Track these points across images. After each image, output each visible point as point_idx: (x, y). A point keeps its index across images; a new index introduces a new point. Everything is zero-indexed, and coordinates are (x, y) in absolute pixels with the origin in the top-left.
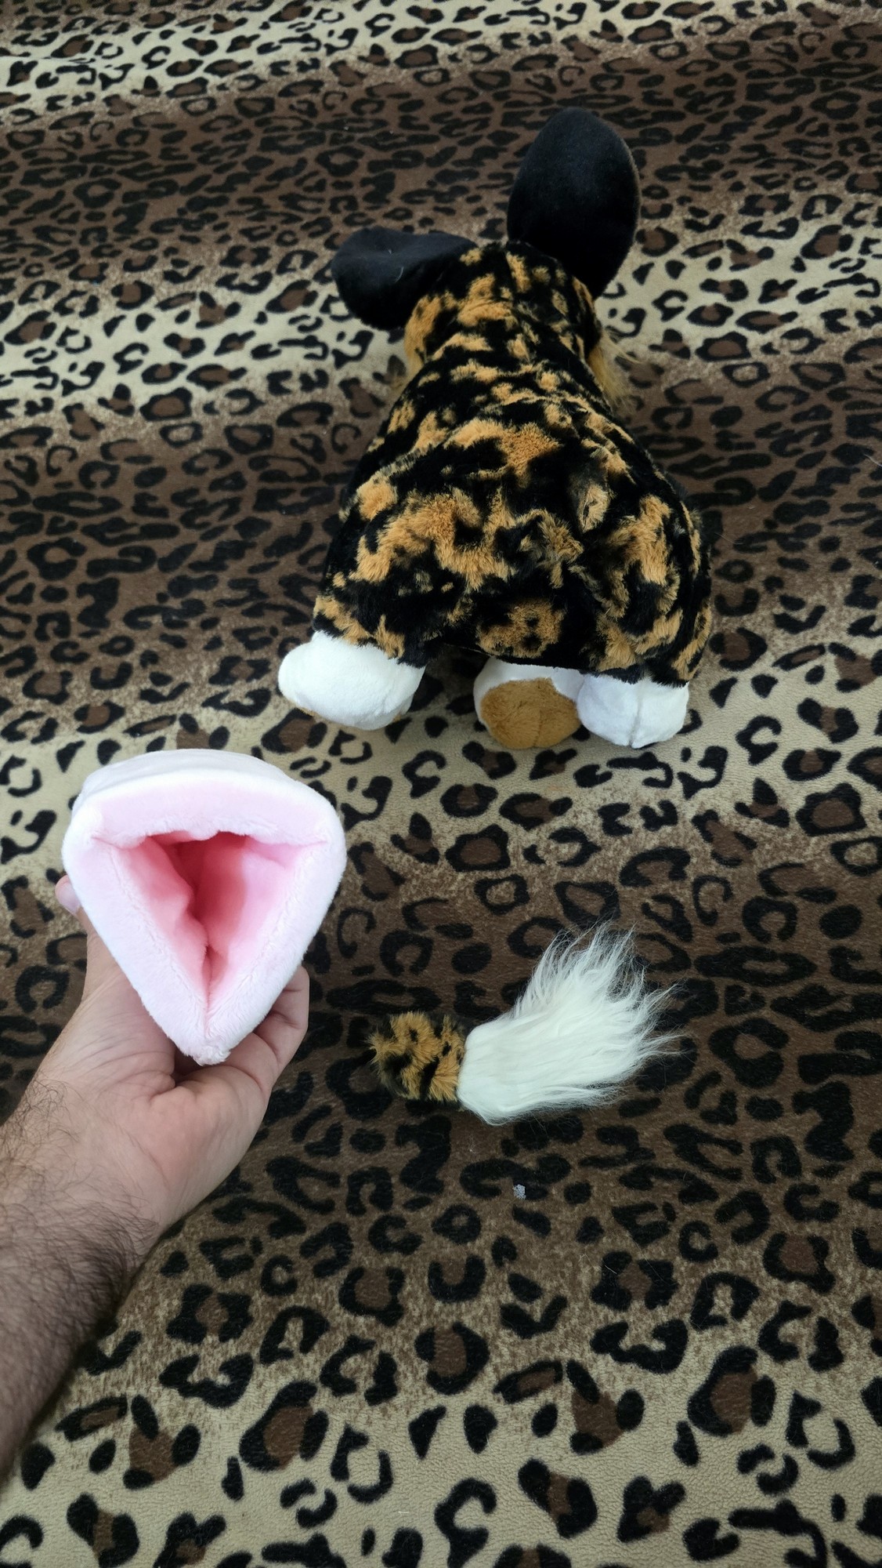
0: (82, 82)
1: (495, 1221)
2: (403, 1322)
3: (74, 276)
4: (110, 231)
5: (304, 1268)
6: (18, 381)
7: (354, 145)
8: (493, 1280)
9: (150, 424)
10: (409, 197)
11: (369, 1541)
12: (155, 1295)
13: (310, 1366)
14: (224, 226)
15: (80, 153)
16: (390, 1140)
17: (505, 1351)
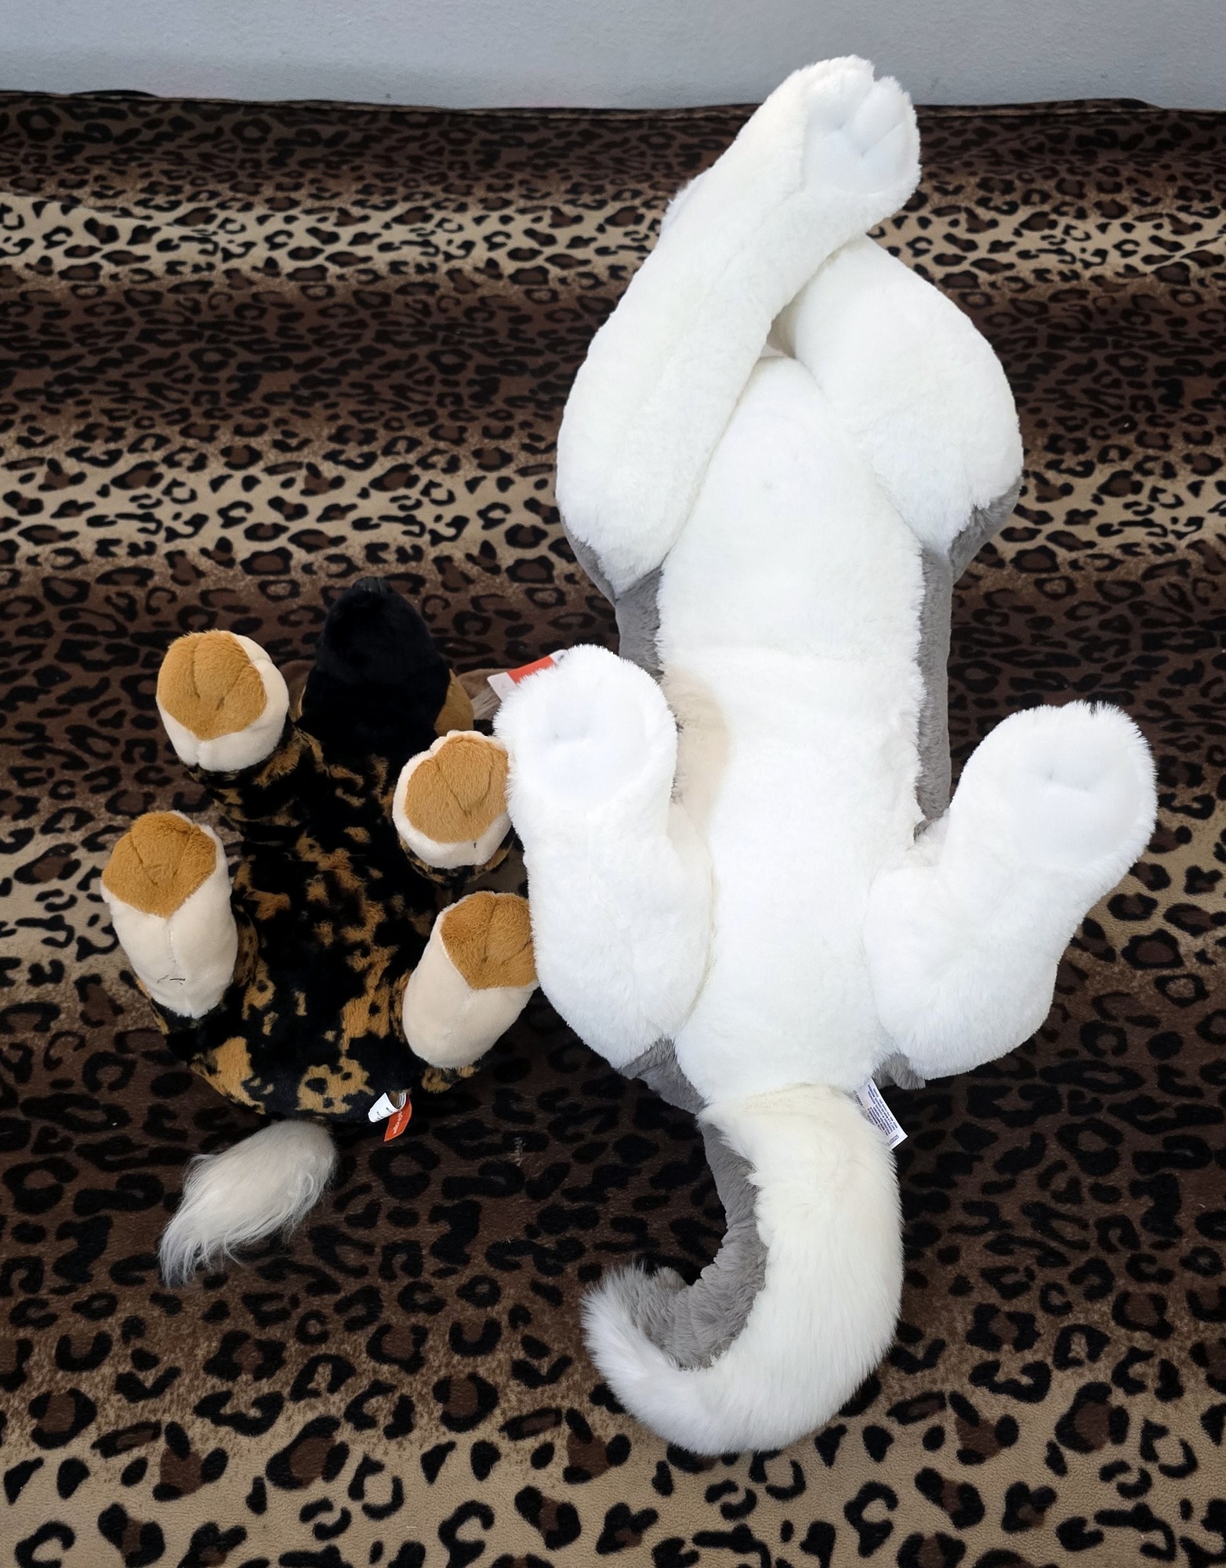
0: (203, 252)
1: (514, 1289)
2: (424, 1370)
3: (185, 433)
4: (223, 395)
5: (336, 1323)
6: (121, 523)
7: (465, 348)
8: (508, 1339)
9: (249, 577)
10: (511, 401)
11: (377, 1551)
12: (196, 1339)
13: (336, 1404)
14: (334, 405)
15: (197, 319)
16: (424, 1218)
17: (513, 1398)
